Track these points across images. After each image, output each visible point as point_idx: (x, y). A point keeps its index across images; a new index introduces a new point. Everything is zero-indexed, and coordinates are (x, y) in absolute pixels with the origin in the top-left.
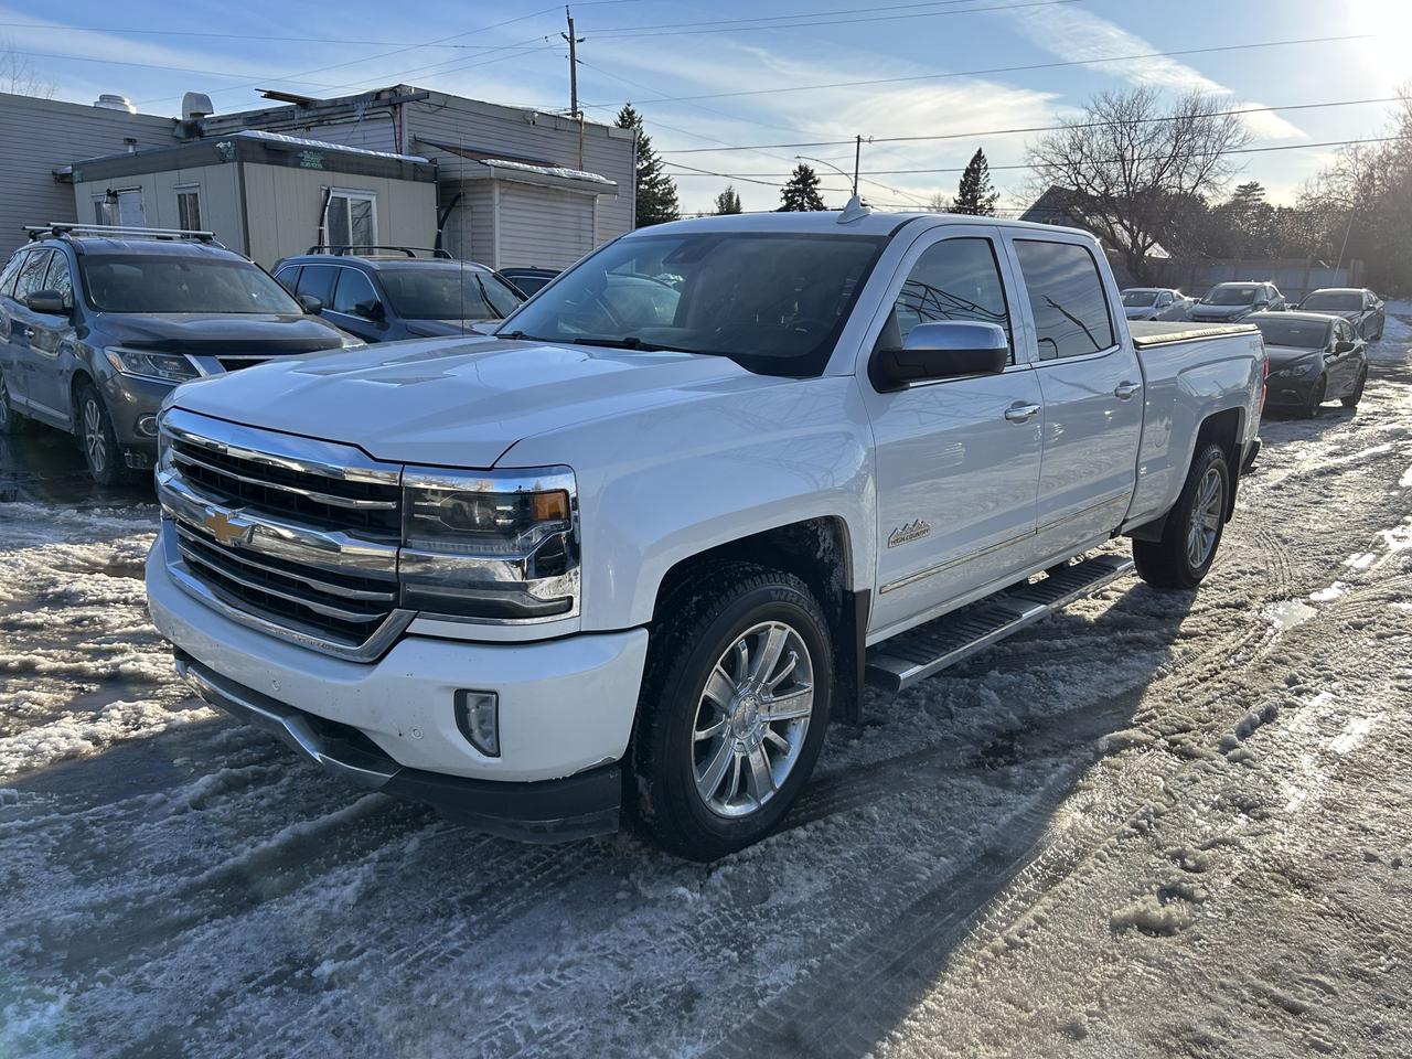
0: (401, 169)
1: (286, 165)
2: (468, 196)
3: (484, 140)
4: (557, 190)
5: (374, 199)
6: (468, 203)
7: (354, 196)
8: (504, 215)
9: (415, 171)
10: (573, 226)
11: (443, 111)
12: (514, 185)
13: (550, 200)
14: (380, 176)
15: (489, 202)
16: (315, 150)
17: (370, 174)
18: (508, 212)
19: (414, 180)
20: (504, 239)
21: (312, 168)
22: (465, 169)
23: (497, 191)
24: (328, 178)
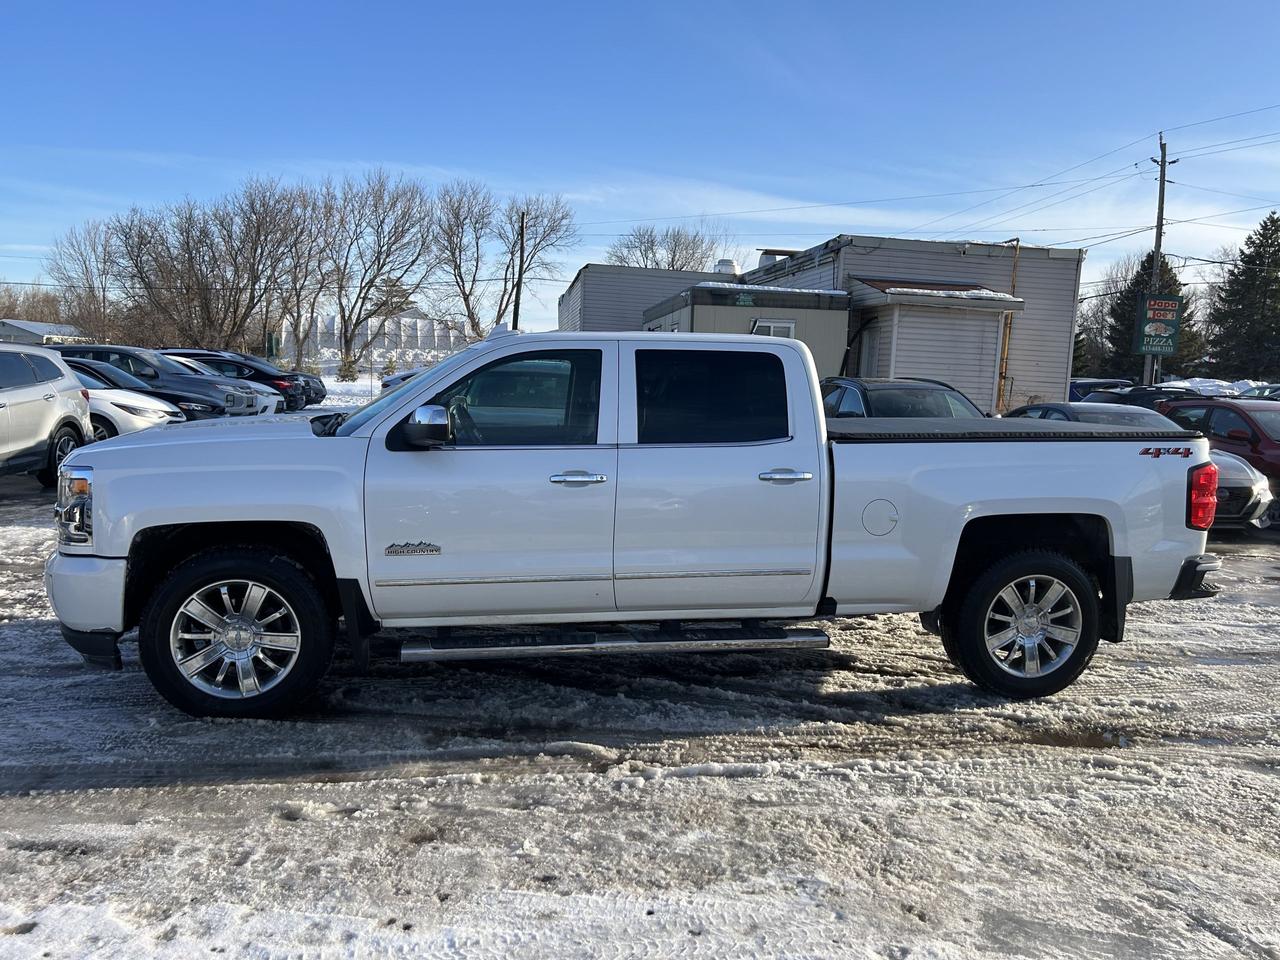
0: (819, 301)
1: (725, 305)
2: (880, 319)
3: (893, 270)
4: (960, 309)
5: (793, 326)
6: (880, 324)
7: (776, 325)
8: (902, 333)
9: (831, 302)
10: (976, 340)
11: (877, 252)
12: (914, 308)
13: (951, 319)
14: (800, 307)
15: (890, 323)
16: (749, 292)
17: (792, 307)
18: (905, 331)
19: (830, 309)
20: (899, 353)
21: (745, 306)
22: (873, 297)
23: (896, 314)
24: (757, 312)
